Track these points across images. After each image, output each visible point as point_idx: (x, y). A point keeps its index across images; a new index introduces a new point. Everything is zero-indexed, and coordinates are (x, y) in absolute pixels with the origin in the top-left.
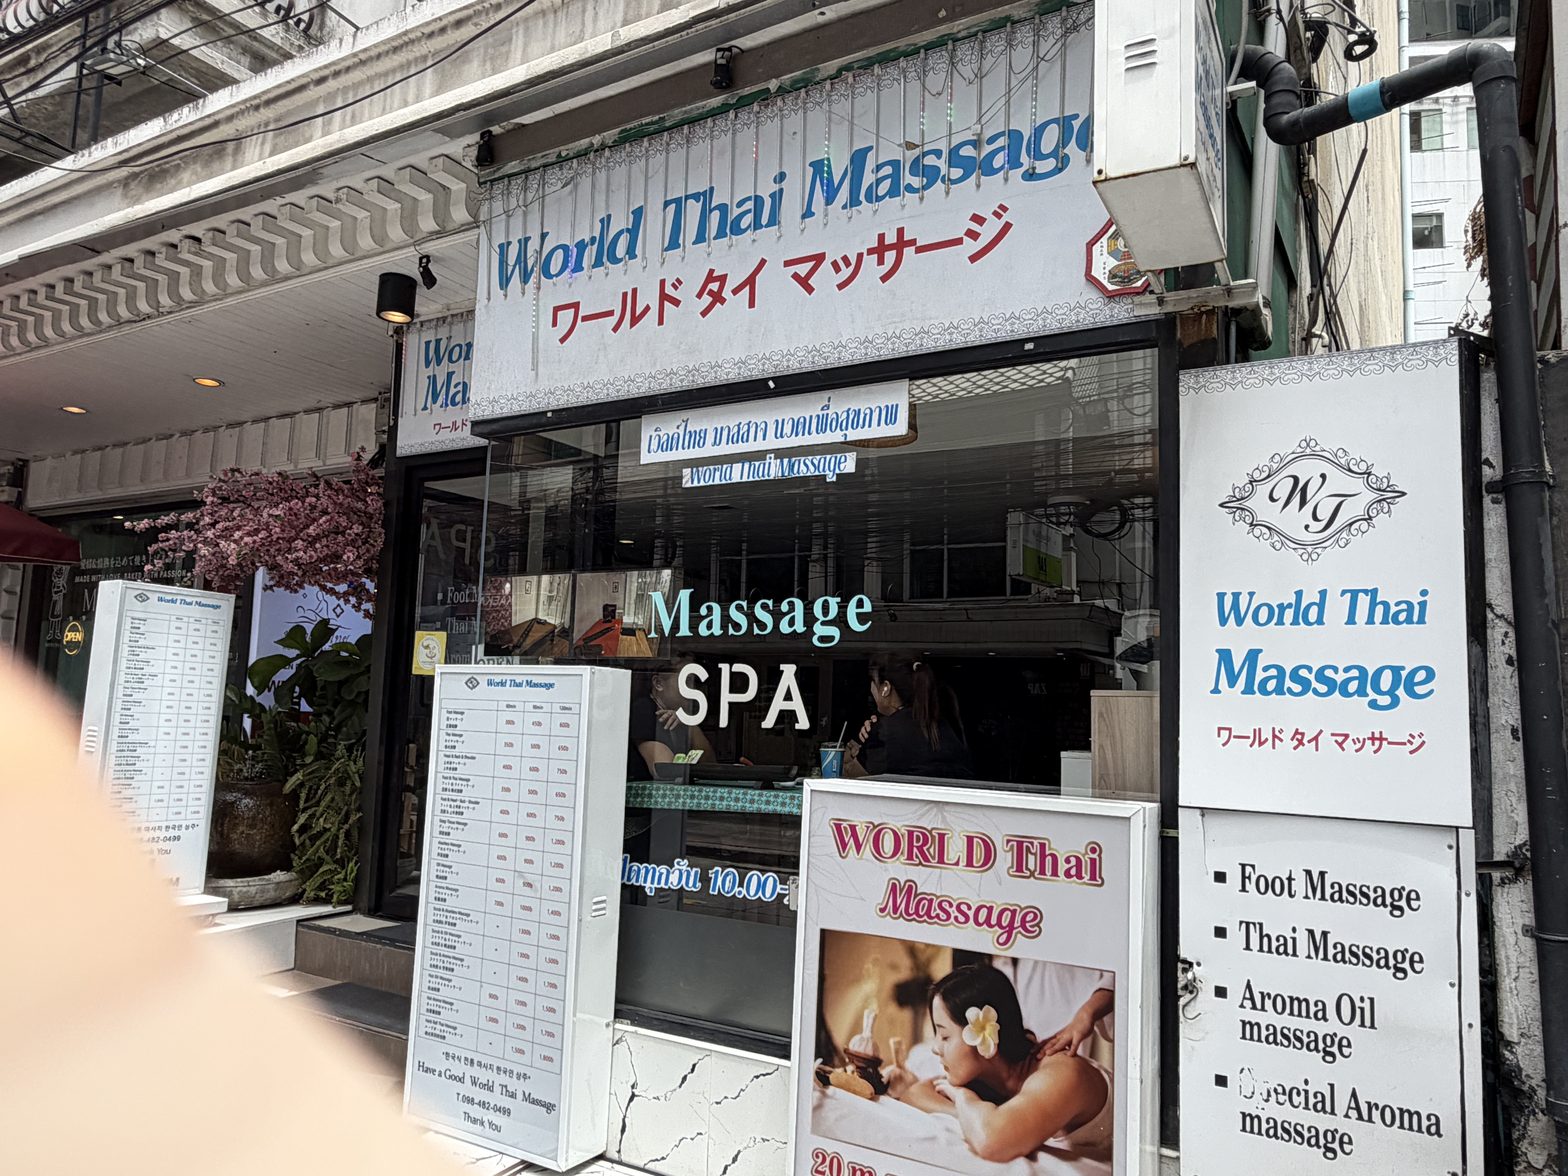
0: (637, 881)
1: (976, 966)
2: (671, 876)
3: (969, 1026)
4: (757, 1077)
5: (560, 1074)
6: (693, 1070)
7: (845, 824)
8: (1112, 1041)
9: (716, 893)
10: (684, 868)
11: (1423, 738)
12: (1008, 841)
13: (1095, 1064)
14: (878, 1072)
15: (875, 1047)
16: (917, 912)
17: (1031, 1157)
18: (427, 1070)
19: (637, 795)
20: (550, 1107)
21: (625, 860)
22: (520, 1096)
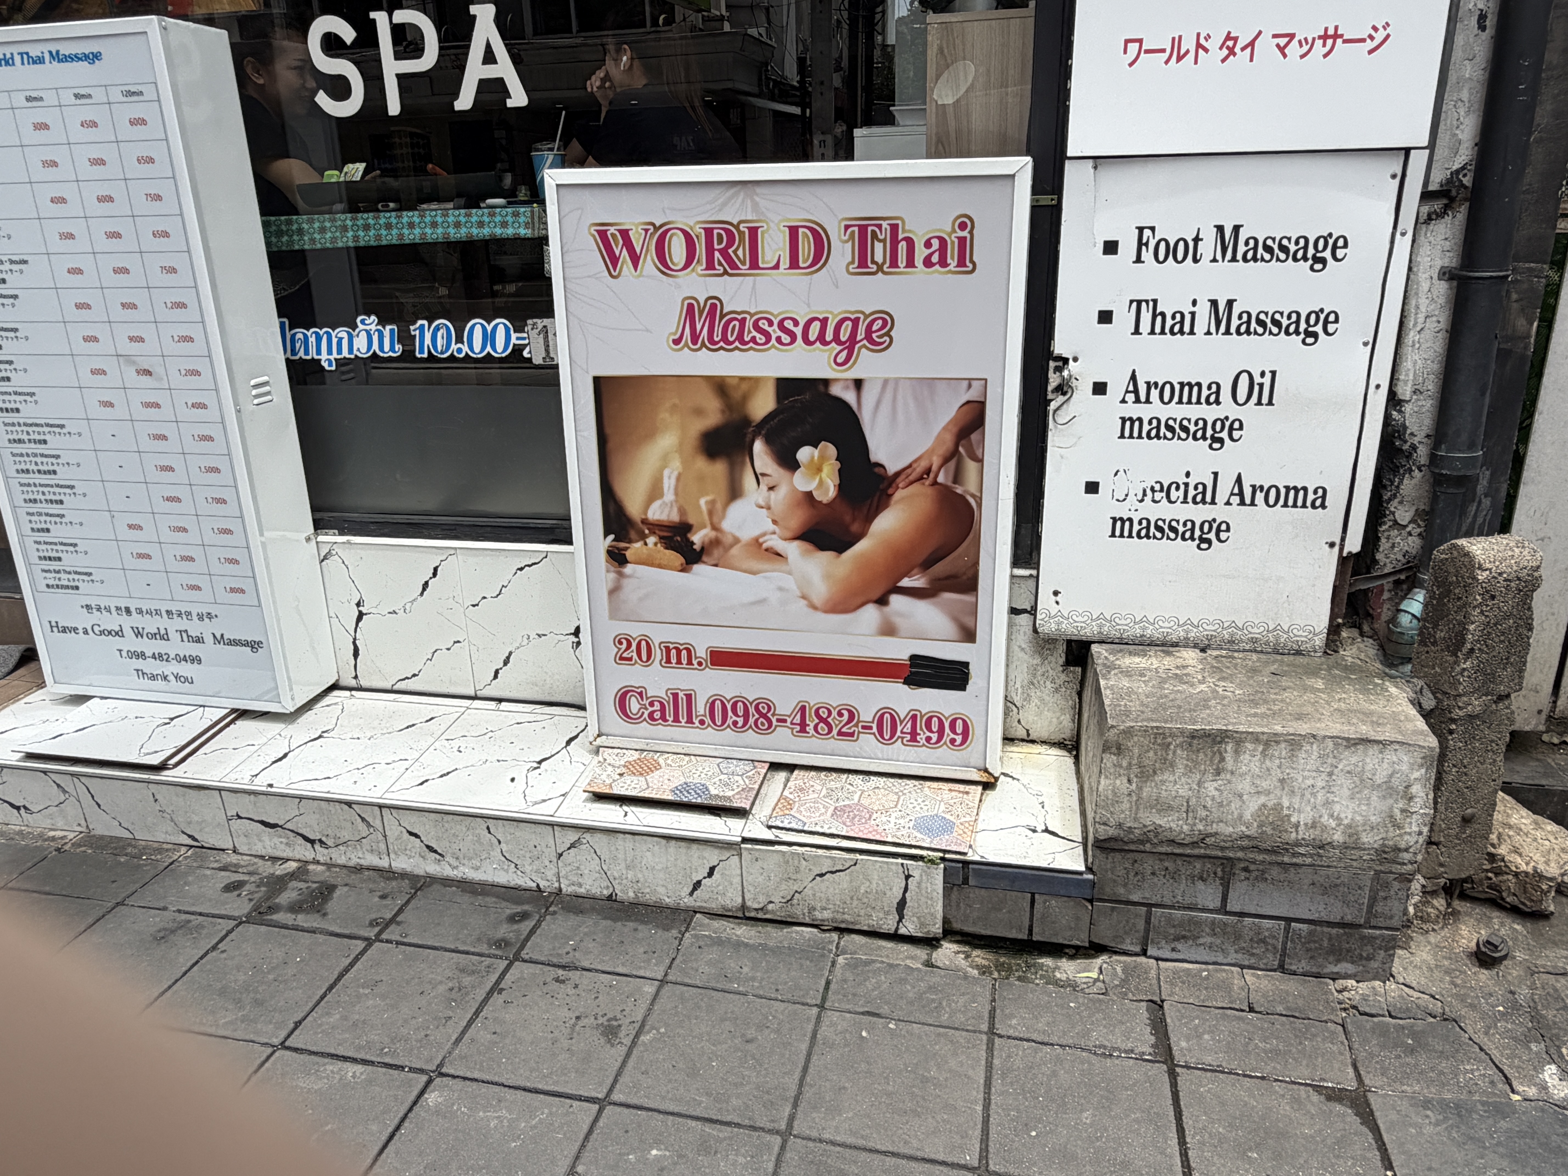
0: (307, 352)
1: (807, 396)
2: (355, 341)
3: (802, 469)
4: (521, 569)
5: (260, 606)
6: (435, 574)
7: (612, 230)
8: (980, 461)
9: (425, 355)
10: (373, 327)
11: (1389, 30)
12: (847, 227)
13: (959, 490)
14: (688, 540)
15: (682, 511)
16: (725, 339)
17: (882, 601)
18: (64, 630)
19: (280, 233)
20: (254, 646)
21: (282, 326)
22: (209, 639)
